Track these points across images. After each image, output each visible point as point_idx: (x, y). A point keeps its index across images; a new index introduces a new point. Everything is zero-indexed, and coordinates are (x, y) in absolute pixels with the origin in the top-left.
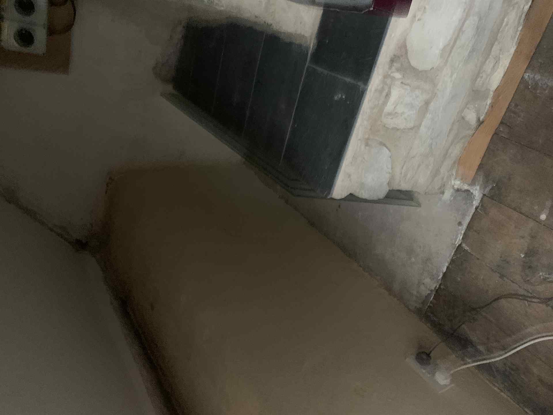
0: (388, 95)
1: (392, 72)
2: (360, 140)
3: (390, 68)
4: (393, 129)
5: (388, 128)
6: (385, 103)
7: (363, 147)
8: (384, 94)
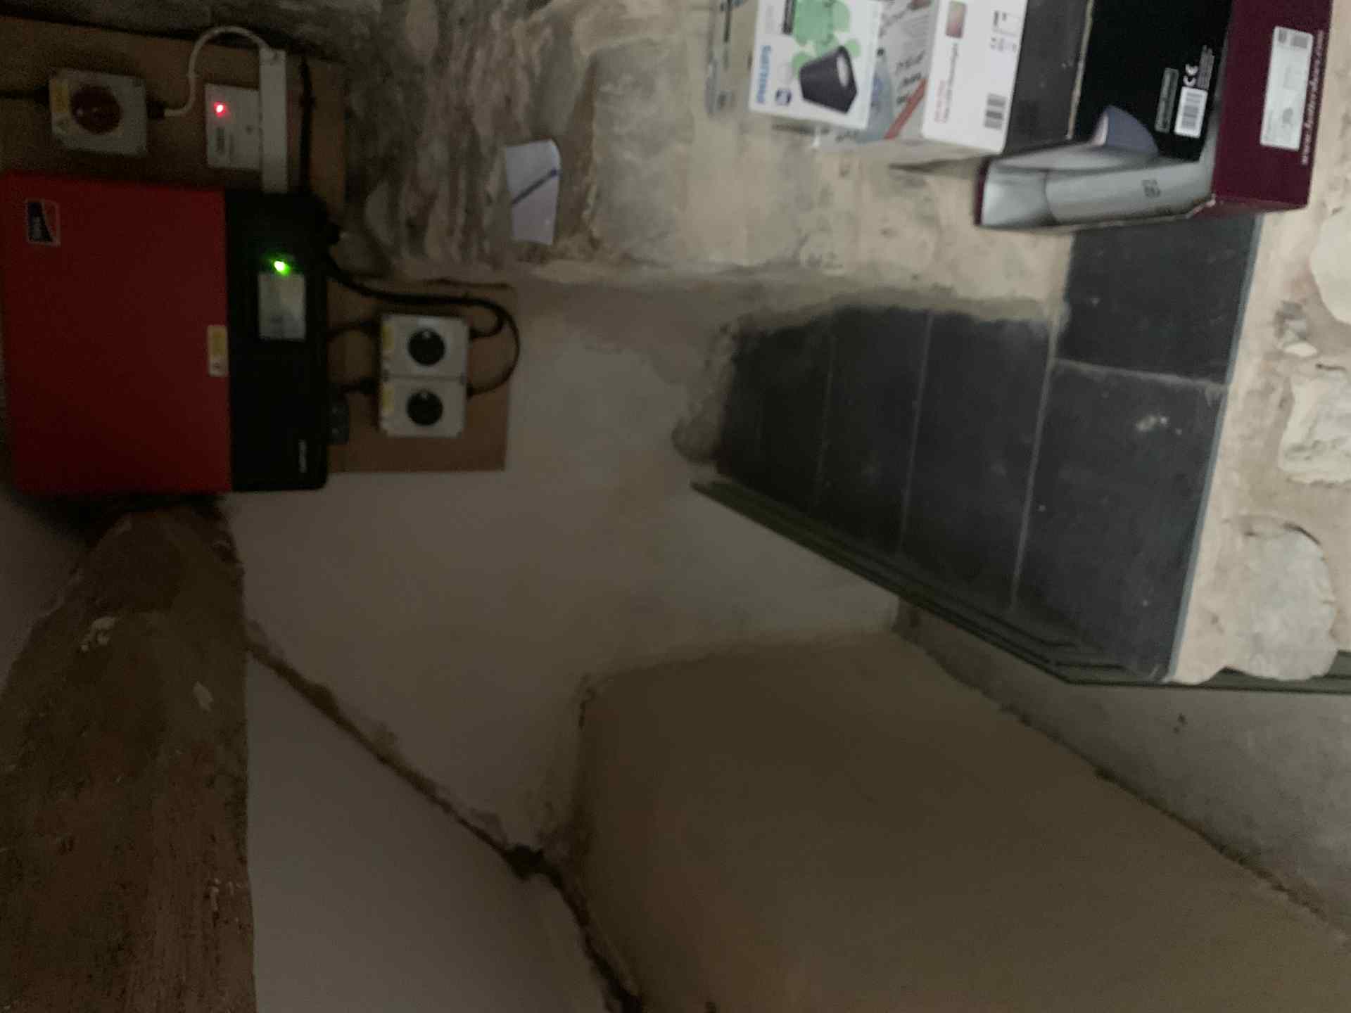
0: (1286, 403)
1: (1285, 345)
2: (1227, 521)
3: (1281, 333)
4: (1316, 484)
5: (1302, 485)
6: (1281, 424)
7: (1240, 541)
8: (1275, 398)
